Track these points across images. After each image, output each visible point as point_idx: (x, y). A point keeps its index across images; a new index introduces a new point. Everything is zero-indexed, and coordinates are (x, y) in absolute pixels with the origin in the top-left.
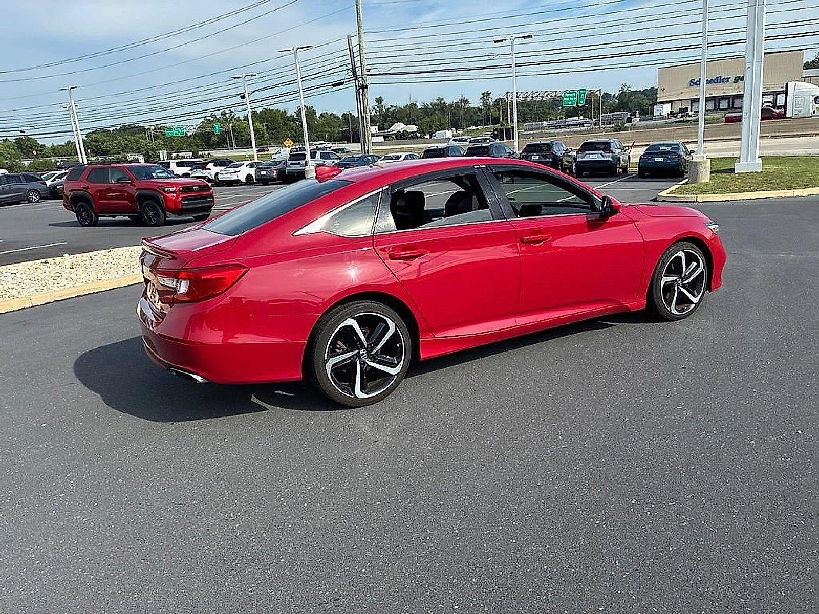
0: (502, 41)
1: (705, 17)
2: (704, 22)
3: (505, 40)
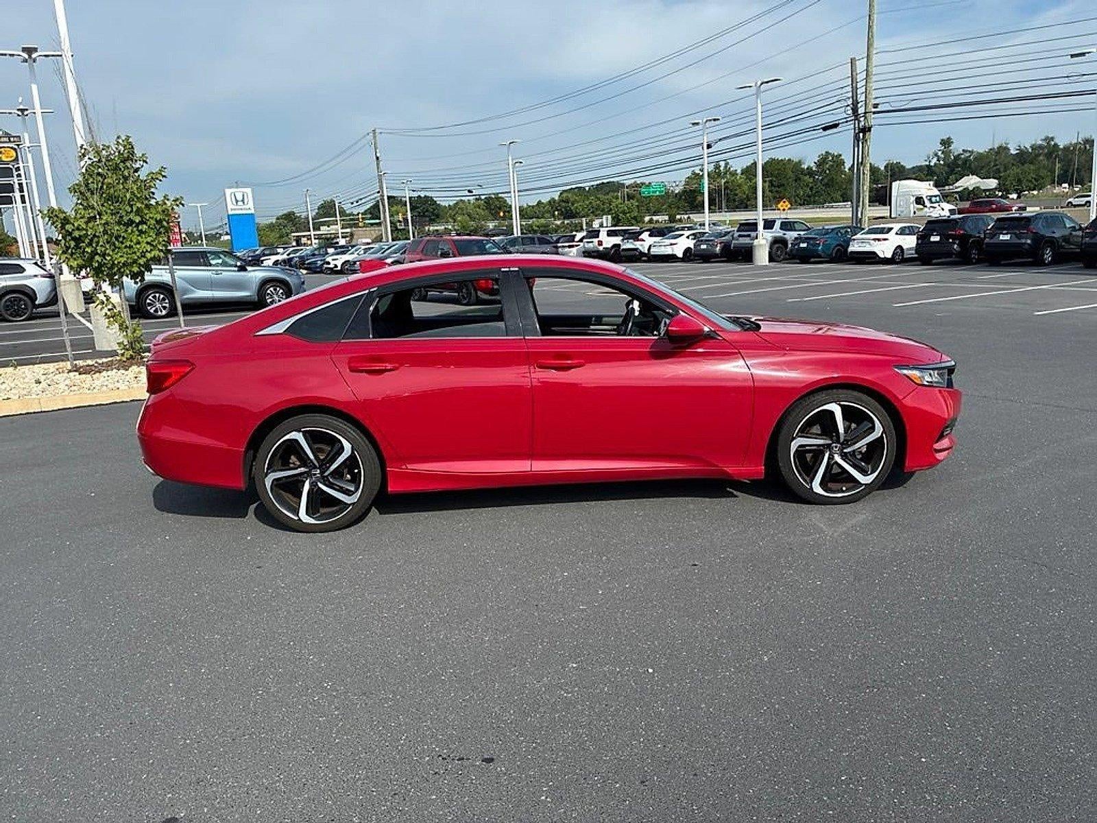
0: (1083, 54)
3: (1088, 53)
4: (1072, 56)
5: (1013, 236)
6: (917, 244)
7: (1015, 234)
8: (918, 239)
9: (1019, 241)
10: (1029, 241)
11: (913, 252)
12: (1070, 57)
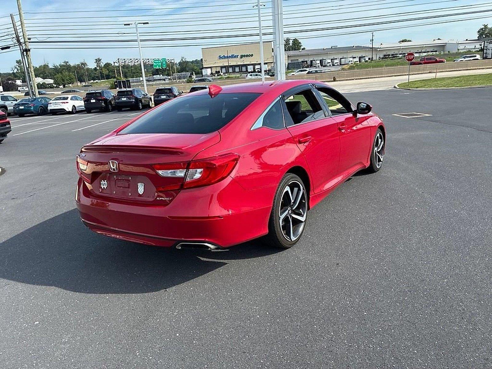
0: (129, 25)
1: (259, 19)
2: (259, 21)
3: (131, 24)
4: (125, 25)
5: (127, 98)
6: (85, 104)
7: (128, 98)
8: (84, 102)
9: (130, 101)
10: (134, 100)
11: (84, 107)
12: (124, 25)
